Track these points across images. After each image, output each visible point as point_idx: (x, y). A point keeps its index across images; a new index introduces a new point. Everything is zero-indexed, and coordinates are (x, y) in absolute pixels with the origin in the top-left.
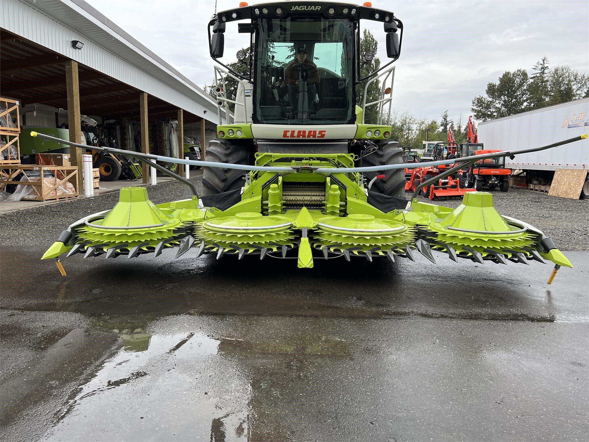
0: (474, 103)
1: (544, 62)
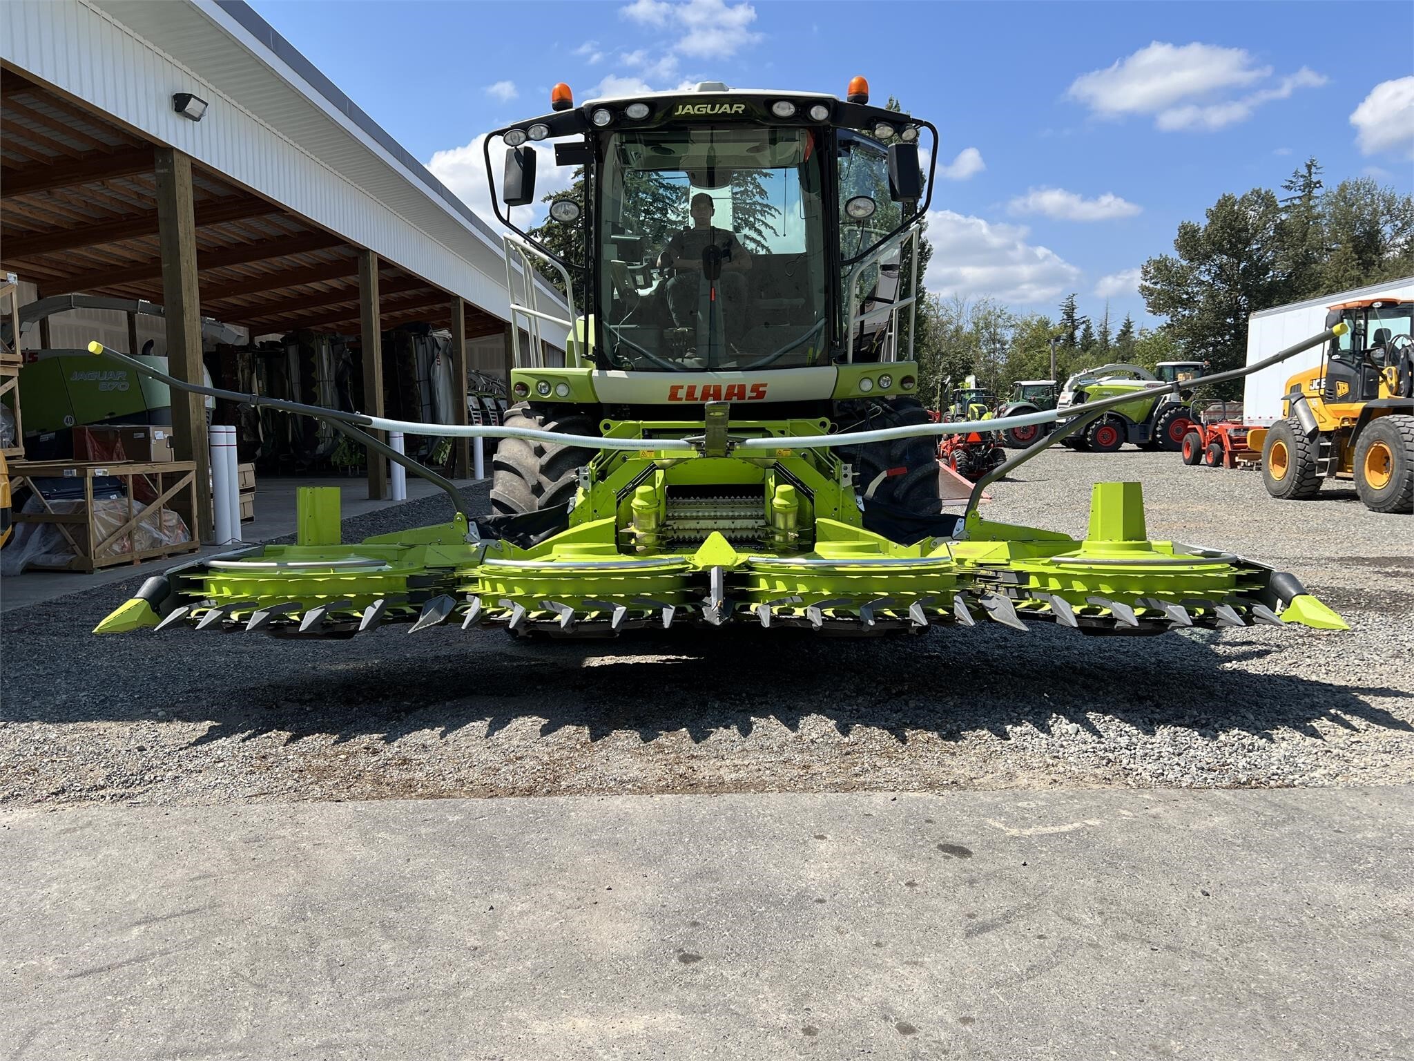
0: (1145, 273)
1: (1310, 172)
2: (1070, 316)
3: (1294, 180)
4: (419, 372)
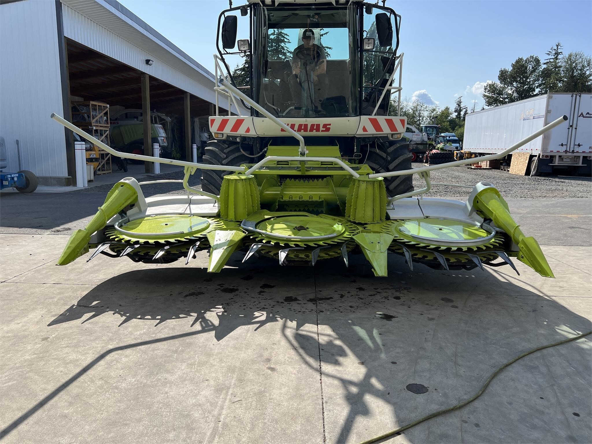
0: (485, 89)
1: (558, 48)
2: (459, 105)
3: (551, 51)
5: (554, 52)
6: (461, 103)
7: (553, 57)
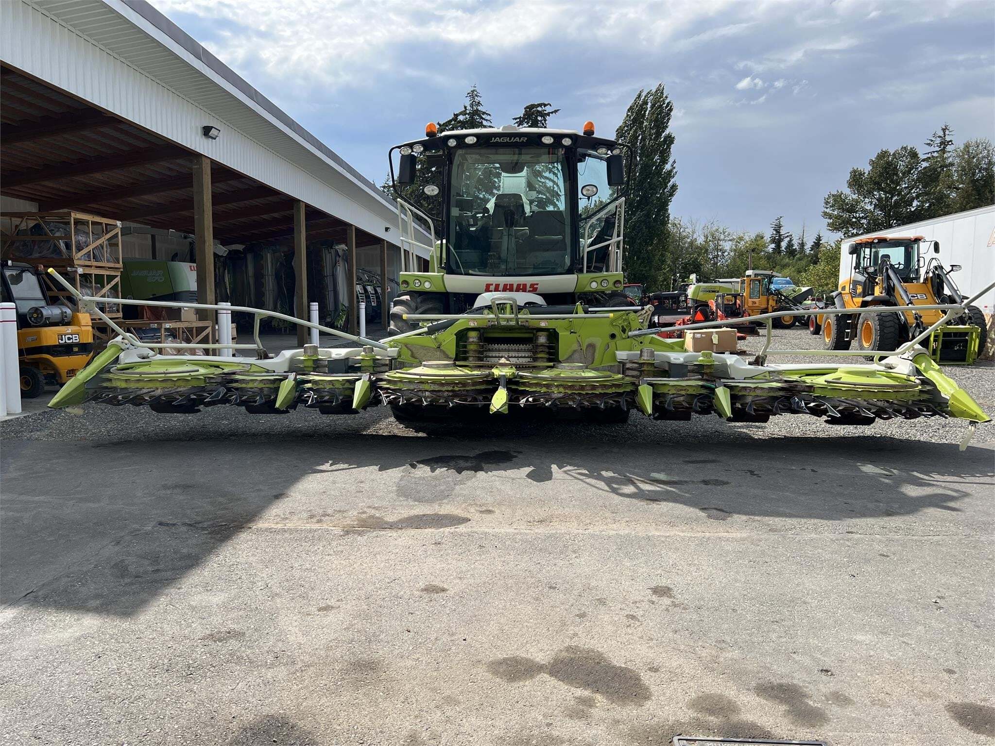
0: (827, 203)
1: (944, 134)
2: (778, 232)
3: (933, 139)
4: (327, 271)
5: (938, 141)
6: (780, 227)
7: (938, 149)
